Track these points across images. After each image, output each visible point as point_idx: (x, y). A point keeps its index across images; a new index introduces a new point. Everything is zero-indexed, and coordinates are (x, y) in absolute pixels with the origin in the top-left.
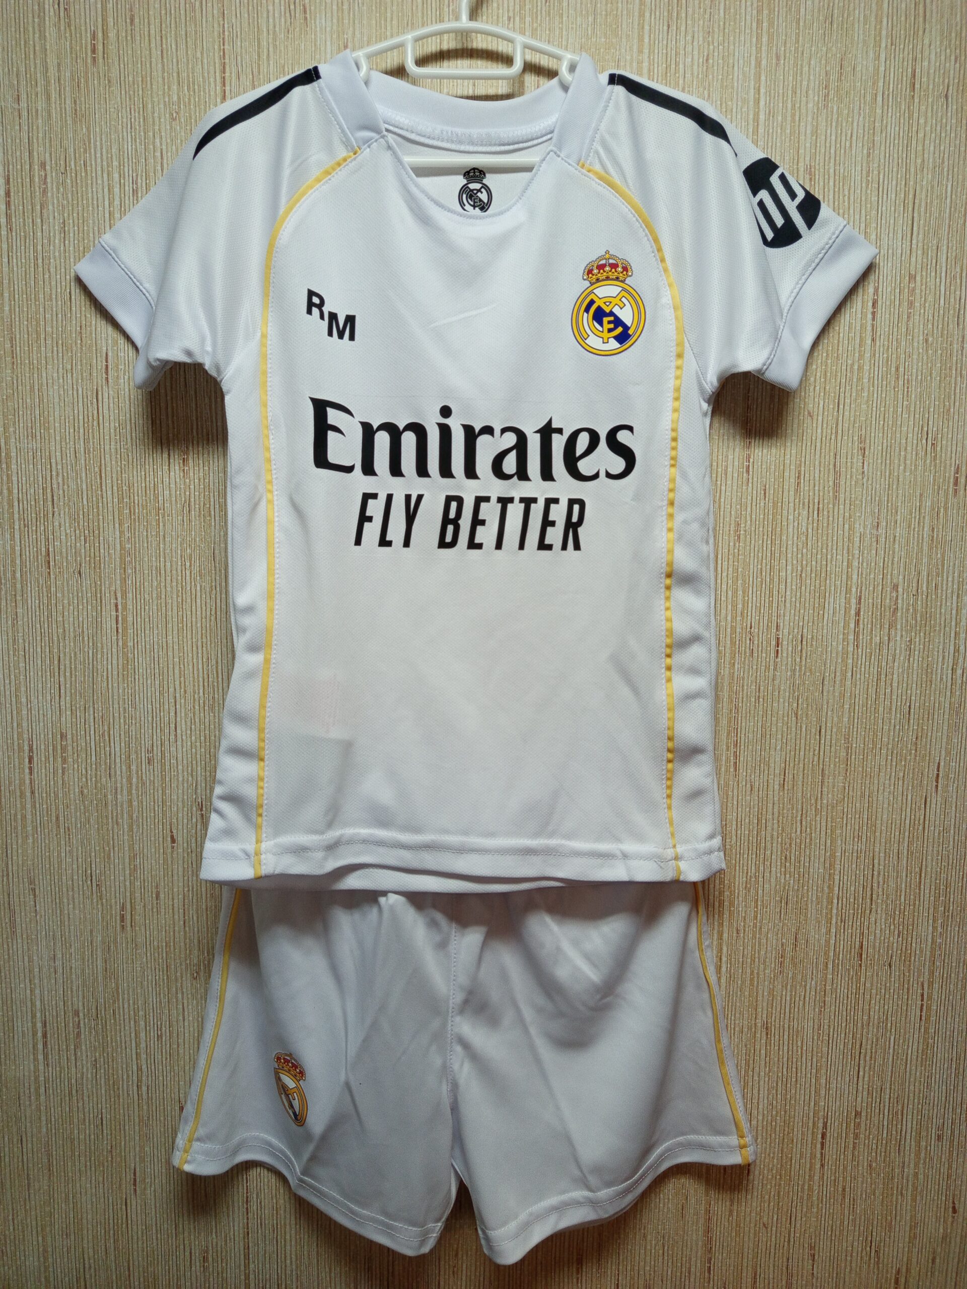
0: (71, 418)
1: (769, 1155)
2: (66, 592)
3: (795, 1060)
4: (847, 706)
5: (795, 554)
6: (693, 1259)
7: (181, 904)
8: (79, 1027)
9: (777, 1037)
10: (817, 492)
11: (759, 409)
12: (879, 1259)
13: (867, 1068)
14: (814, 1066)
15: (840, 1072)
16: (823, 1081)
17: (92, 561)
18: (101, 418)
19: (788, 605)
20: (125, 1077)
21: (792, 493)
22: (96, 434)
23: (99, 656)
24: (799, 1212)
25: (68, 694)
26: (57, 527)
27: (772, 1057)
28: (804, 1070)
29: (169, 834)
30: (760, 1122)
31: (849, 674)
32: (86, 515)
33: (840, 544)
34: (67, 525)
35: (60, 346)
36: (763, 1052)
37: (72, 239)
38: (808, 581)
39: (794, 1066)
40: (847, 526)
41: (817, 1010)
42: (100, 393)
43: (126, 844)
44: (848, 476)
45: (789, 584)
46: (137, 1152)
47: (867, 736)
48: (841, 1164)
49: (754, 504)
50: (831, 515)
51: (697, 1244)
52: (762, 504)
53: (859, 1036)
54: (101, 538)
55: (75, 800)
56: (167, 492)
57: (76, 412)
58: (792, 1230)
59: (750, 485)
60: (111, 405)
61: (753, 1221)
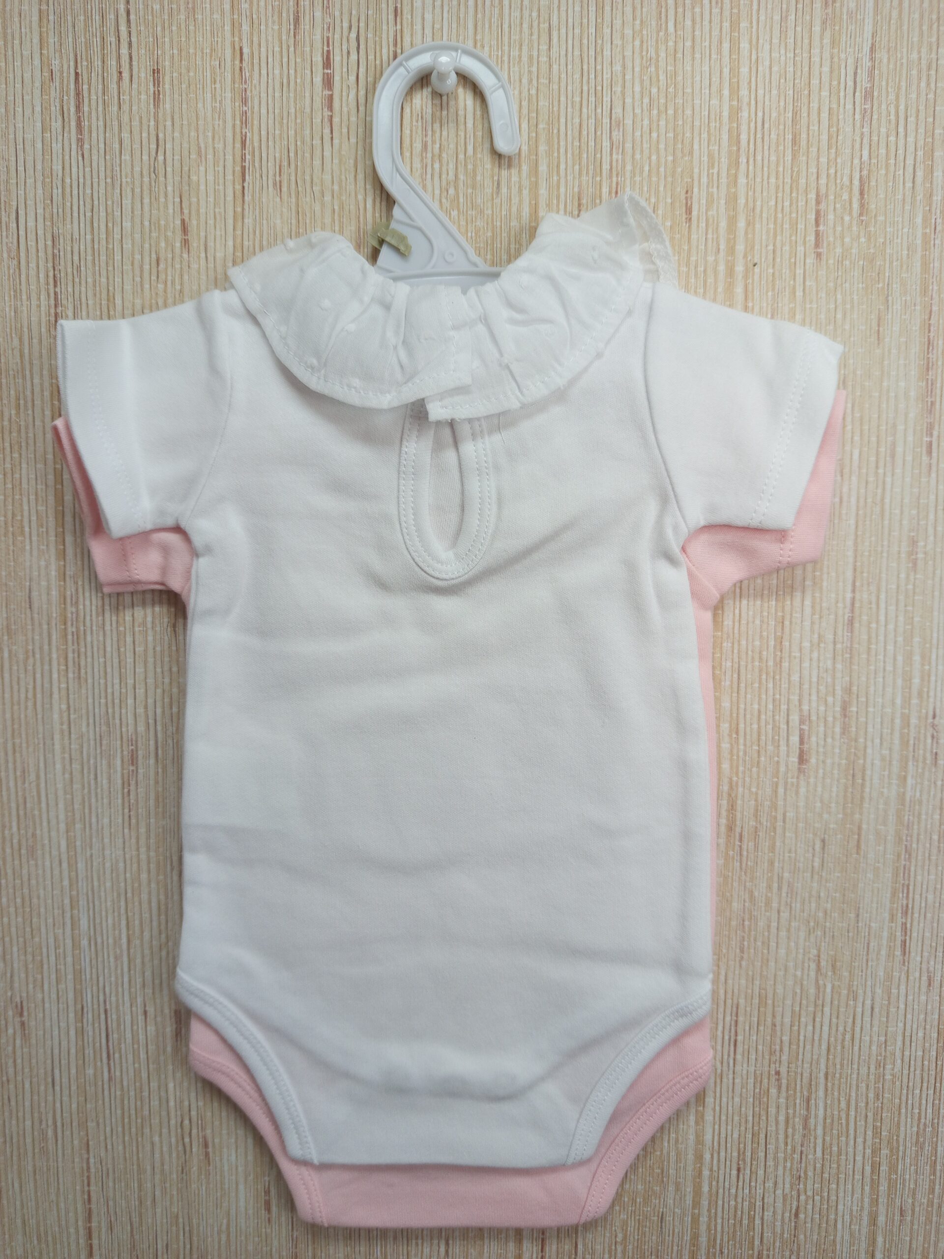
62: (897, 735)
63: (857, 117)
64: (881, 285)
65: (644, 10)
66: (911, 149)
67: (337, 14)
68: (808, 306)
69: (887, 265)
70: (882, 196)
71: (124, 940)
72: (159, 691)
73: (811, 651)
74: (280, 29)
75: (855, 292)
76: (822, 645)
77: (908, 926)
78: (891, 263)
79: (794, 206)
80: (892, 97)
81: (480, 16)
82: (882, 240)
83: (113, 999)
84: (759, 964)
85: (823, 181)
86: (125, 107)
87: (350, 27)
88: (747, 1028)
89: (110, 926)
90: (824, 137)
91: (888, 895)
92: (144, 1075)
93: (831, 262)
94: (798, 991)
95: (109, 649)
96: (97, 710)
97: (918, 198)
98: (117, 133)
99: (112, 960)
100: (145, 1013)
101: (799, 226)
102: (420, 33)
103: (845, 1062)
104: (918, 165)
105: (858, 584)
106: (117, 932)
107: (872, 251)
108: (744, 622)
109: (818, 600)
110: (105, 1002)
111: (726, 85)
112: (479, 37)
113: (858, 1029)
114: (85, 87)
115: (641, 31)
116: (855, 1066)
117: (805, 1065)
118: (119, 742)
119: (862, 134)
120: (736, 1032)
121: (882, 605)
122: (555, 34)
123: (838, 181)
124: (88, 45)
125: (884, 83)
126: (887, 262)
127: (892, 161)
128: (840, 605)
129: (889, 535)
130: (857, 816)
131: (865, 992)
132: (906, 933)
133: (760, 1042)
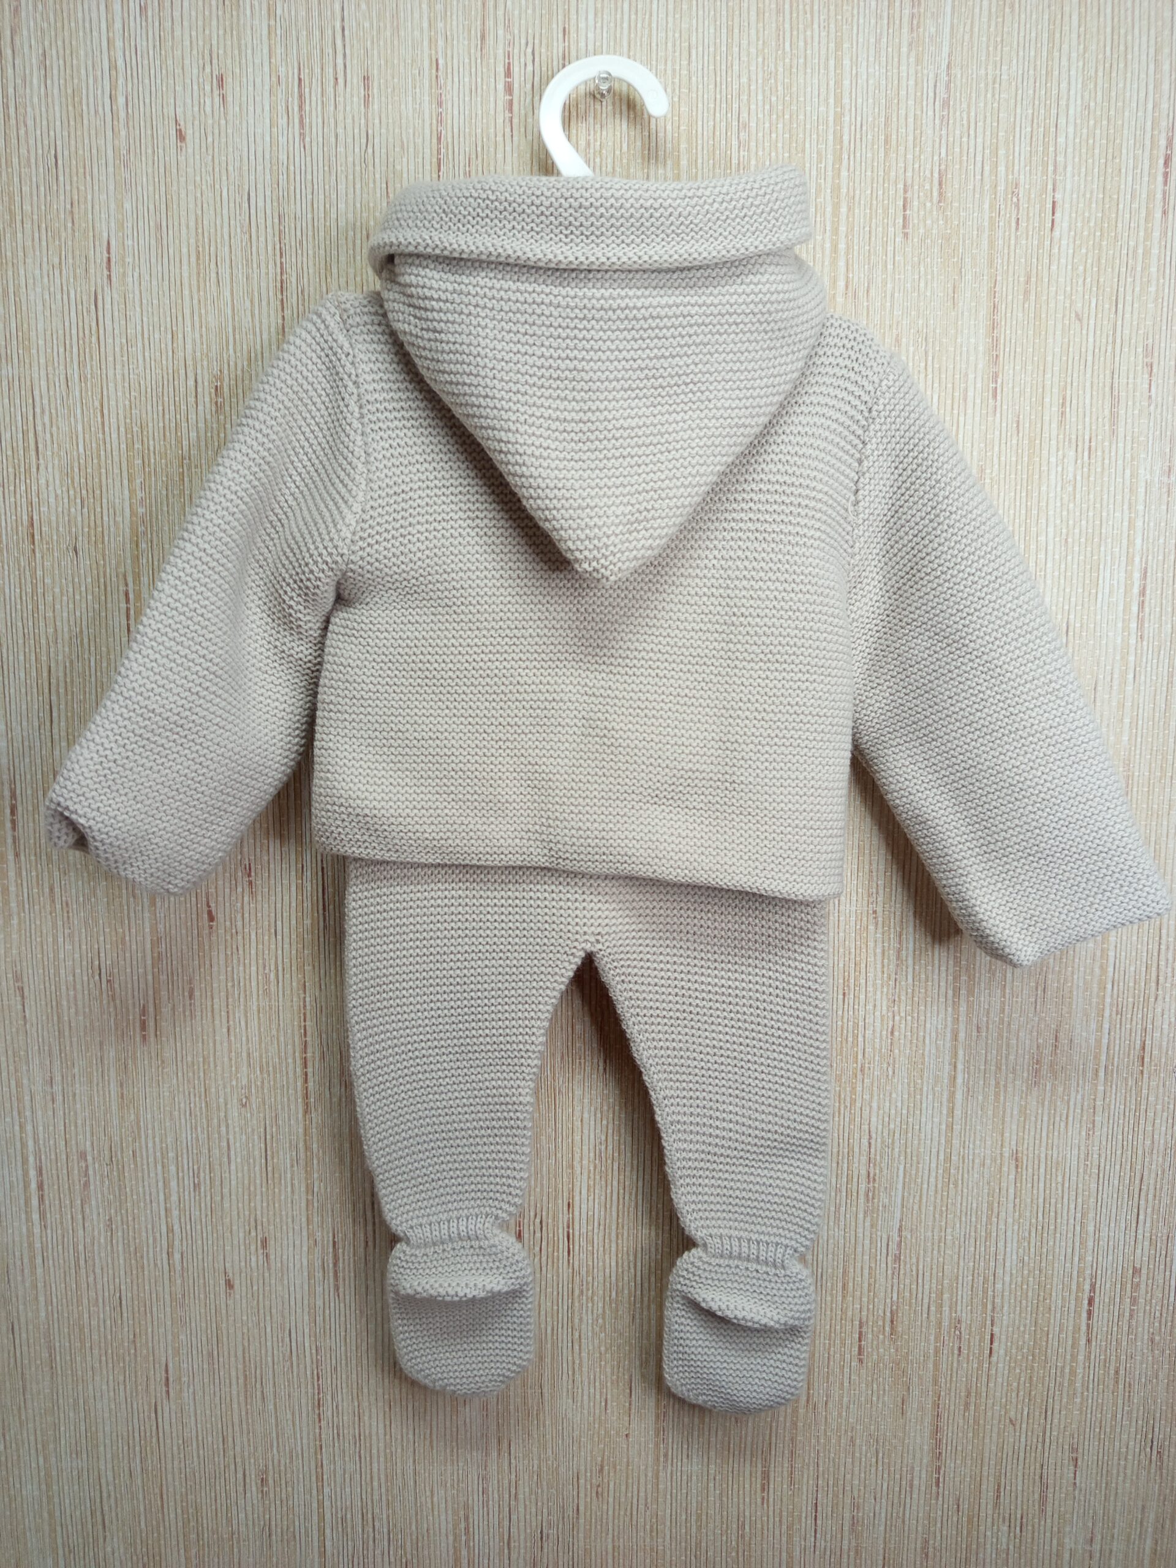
0: (61, 332)
1: (1018, 1328)
2: (57, 578)
3: (1053, 1201)
4: (1127, 720)
5: (1058, 510)
6: (917, 1469)
7: (224, 1004)
8: (86, 1174)
9: (1030, 1170)
10: (1087, 424)
11: (1009, 311)
12: (1162, 1462)
13: (1149, 1210)
14: (1079, 1208)
15: (1113, 1215)
16: (1091, 1229)
17: (92, 532)
18: (101, 331)
19: (1049, 582)
20: (151, 1241)
21: (1054, 425)
22: (96, 357)
23: (104, 665)
24: (1057, 1403)
25: (63, 719)
26: (44, 486)
27: (1023, 1197)
28: (1065, 1214)
29: (205, 909)
30: (1007, 1284)
31: (1131, 676)
32: (83, 467)
33: (1119, 497)
34: (57, 482)
35: (43, 231)
36: (1012, 1191)
37: (56, 78)
38: (1076, 549)
39: (1053, 1209)
40: (1128, 472)
41: (1084, 1133)
42: (100, 297)
43: (147, 925)
44: (1130, 403)
45: (1050, 553)
46: (169, 1342)
47: (1153, 760)
48: (1114, 1339)
49: (1003, 441)
50: (1107, 456)
51: (921, 1449)
52: (1014, 442)
53: (1139, 1167)
54: (105, 501)
55: (75, 865)
56: (193, 435)
57: (67, 324)
58: (1048, 1426)
59: (998, 415)
60: (116, 314)
61: (997, 1415)
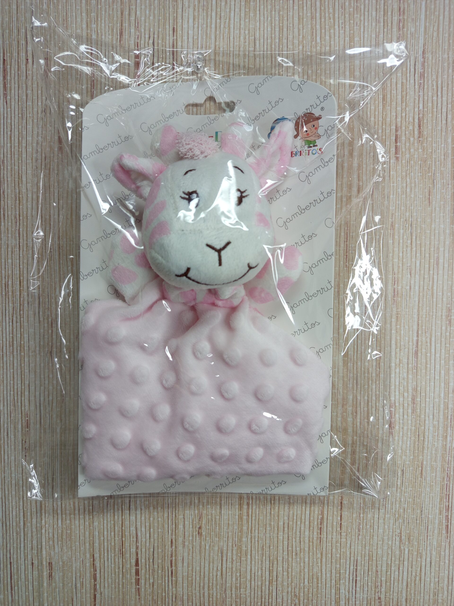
62: (441, 413)
63: (417, 87)
64: (430, 174)
65: (304, 30)
66: (445, 104)
67: (143, 30)
68: (392, 185)
69: (433, 164)
70: (430, 128)
71: (22, 524)
72: (42, 388)
73: (396, 368)
74: (112, 38)
75: (417, 178)
76: (401, 365)
77: (449, 517)
78: (435, 162)
79: (384, 132)
80: (434, 77)
81: (218, 32)
82: (430, 151)
83: (15, 556)
84: (369, 538)
85: (399, 120)
86: (30, 77)
87: (149, 38)
88: (362, 573)
89: (14, 516)
90: (399, 97)
91: (438, 500)
92: (31, 599)
93: (404, 162)
94: (390, 552)
95: (15, 365)
96: (9, 398)
97: (449, 129)
98: (25, 91)
99: (15, 534)
100: (33, 563)
101: (387, 143)
102: (186, 41)
103: (417, 593)
104: (448, 112)
105: (420, 332)
106: (18, 519)
107: (425, 156)
108: (359, 352)
109: (399, 341)
110: (10, 558)
111: (348, 69)
112: (217, 43)
113: (423, 574)
114: (9, 67)
115: (303, 41)
116: (422, 595)
117: (394, 594)
118: (20, 415)
119: (419, 95)
120: (356, 575)
121: (433, 344)
122: (257, 42)
123: (407, 120)
124: (10, 45)
125: (430, 70)
126: (433, 162)
127: (435, 110)
128: (410, 343)
129: (436, 306)
130: (421, 457)
131: (426, 554)
132: (448, 521)
133: (370, 581)
